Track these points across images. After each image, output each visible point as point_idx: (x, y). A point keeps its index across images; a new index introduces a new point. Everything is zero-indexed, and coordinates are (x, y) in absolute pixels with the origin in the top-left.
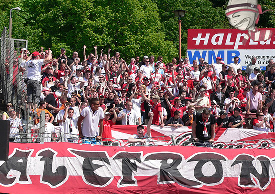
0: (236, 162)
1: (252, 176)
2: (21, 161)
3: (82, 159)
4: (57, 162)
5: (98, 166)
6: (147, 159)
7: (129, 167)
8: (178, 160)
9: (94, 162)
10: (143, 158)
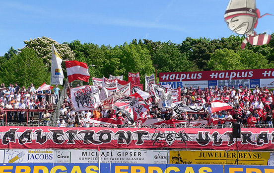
0: (117, 134)
1: (123, 139)
2: (28, 134)
3: (52, 133)
4: (43, 134)
5: (59, 136)
6: (79, 133)
7: (71, 137)
8: (92, 133)
9: (58, 134)
10: (78, 132)
